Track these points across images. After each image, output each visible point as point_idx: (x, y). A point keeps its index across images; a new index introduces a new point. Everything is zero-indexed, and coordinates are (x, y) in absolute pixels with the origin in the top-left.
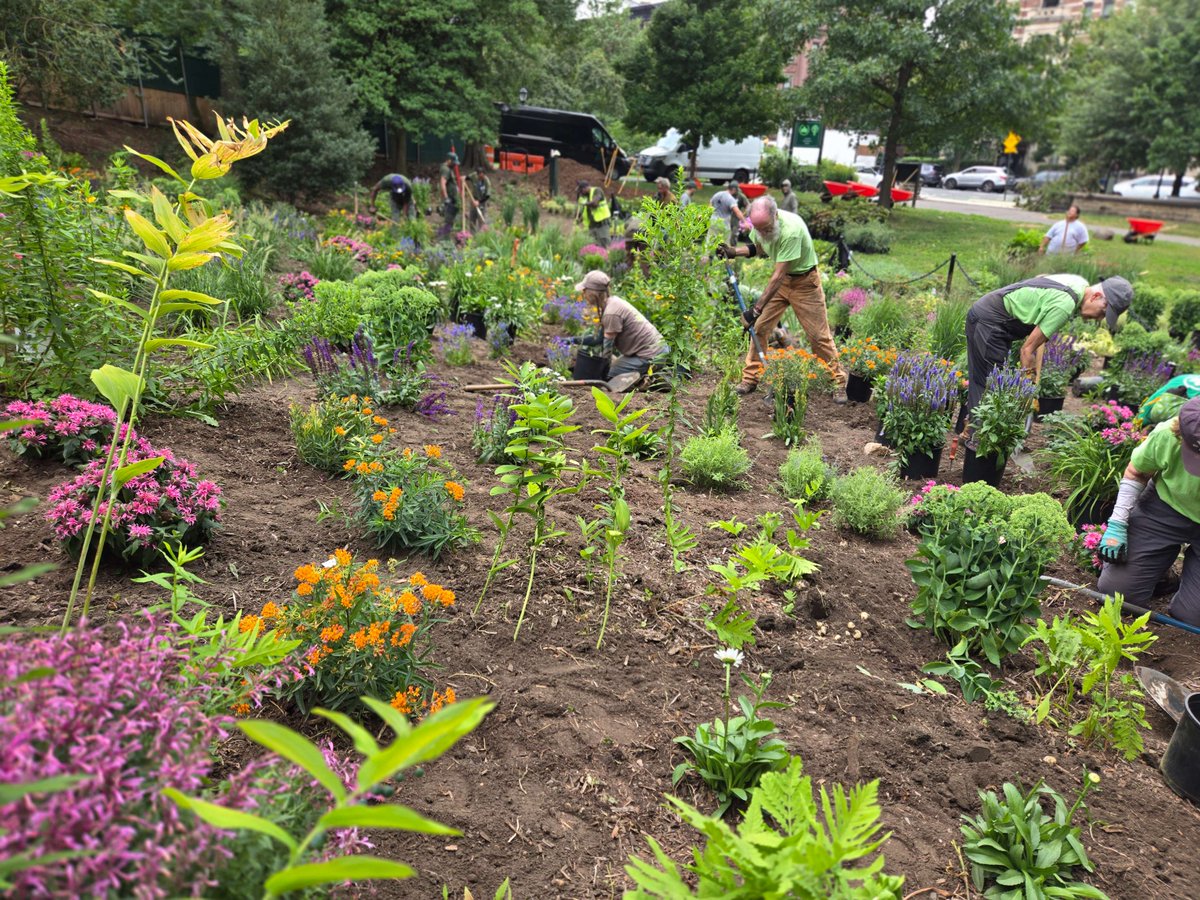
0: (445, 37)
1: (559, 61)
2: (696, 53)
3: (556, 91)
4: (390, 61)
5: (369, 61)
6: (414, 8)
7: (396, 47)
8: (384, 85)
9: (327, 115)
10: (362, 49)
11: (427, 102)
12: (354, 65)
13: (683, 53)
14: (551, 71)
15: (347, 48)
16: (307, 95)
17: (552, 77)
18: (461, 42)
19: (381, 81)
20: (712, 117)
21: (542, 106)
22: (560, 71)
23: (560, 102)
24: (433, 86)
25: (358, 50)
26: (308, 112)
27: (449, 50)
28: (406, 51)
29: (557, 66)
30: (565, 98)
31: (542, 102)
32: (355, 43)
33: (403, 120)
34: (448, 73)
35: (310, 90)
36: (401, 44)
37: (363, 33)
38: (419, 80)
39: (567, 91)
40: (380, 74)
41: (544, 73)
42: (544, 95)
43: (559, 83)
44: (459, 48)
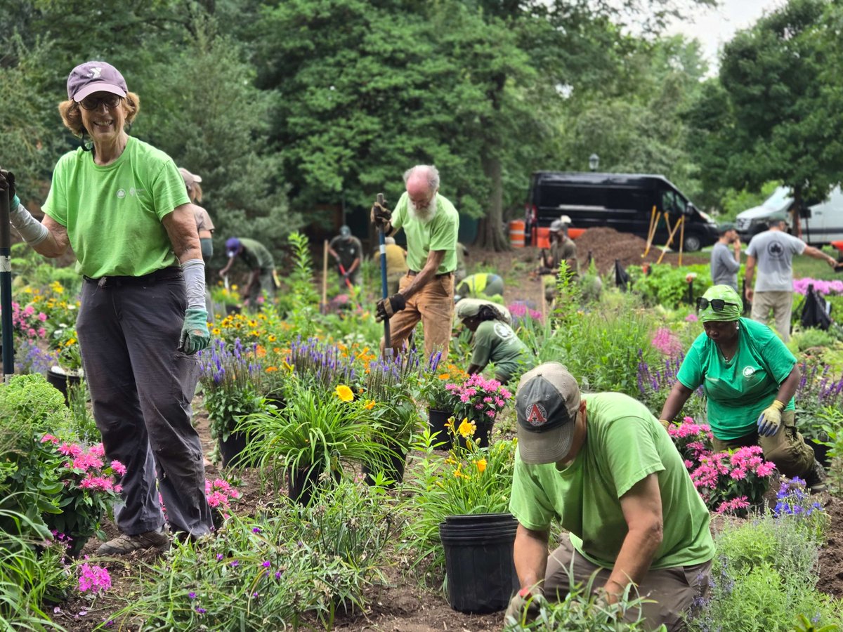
0: (416, 104)
1: (656, 121)
2: (775, 87)
3: (649, 154)
4: (349, 134)
5: (325, 137)
6: (377, 78)
7: (358, 119)
8: (338, 161)
9: (236, 193)
10: (318, 125)
11: (390, 174)
12: (309, 143)
13: (756, 90)
14: (645, 132)
15: (303, 126)
16: (218, 174)
17: (645, 139)
18: (434, 107)
19: (336, 157)
20: (808, 162)
21: (629, 172)
22: (657, 131)
23: (653, 166)
24: (398, 156)
25: (315, 128)
26: (218, 192)
27: (421, 116)
28: (370, 123)
29: (652, 125)
30: (661, 162)
31: (628, 168)
32: (310, 120)
33: (362, 196)
34: (417, 141)
35: (221, 169)
36: (363, 116)
37: (320, 110)
38: (383, 152)
39: (664, 153)
40: (336, 150)
41: (634, 135)
42: (633, 160)
43: (653, 145)
44: (430, 114)
